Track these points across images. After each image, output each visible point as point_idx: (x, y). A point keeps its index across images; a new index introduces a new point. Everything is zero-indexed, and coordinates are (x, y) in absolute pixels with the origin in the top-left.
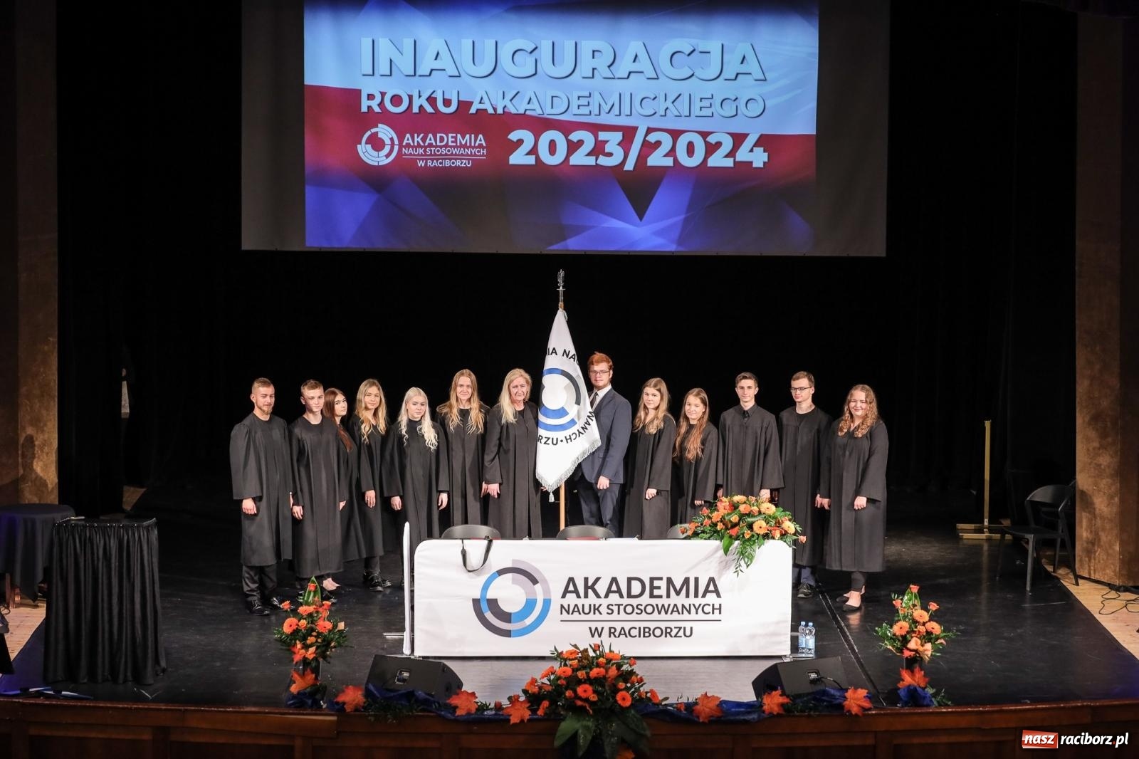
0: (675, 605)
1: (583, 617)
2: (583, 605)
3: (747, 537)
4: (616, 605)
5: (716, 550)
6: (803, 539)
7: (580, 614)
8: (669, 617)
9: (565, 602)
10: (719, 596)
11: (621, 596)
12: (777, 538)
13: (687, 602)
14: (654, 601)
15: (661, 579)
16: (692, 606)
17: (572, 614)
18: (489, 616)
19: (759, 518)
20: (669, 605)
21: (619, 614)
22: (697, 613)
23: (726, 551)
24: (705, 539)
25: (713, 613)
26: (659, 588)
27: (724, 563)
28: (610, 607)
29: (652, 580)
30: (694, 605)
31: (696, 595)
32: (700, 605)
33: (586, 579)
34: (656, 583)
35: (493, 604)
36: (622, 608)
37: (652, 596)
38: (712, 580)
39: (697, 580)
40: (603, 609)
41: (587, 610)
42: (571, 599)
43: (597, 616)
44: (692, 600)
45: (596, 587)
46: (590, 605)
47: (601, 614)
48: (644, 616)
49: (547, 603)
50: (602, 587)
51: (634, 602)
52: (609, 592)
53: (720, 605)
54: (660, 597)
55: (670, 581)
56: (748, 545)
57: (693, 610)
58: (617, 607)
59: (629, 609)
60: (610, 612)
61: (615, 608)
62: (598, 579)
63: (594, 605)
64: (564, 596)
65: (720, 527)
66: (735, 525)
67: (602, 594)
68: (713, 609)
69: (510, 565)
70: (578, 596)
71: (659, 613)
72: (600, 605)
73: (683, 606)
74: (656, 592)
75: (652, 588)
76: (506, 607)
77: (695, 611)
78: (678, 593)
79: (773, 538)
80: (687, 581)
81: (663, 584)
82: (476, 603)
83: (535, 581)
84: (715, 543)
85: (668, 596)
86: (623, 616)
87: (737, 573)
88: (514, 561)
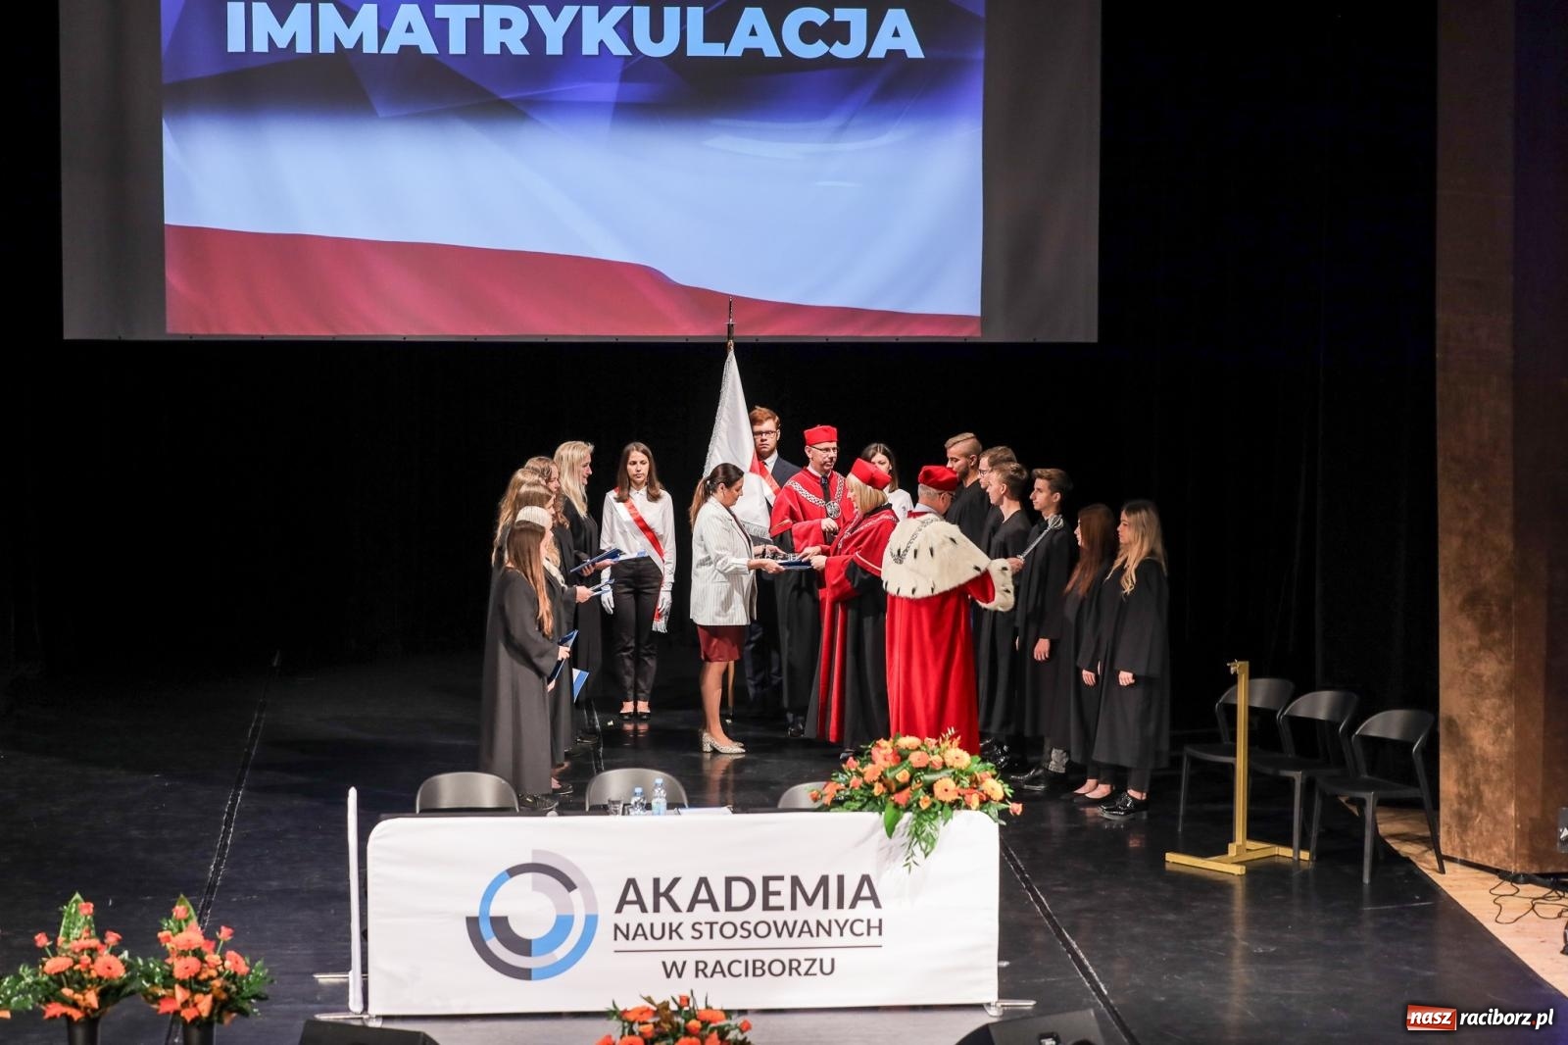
0: (806, 922)
1: (651, 944)
2: (652, 925)
3: (924, 806)
4: (706, 923)
5: (873, 831)
6: (1017, 808)
7: (646, 939)
8: (795, 941)
9: (622, 920)
10: (878, 905)
11: (716, 908)
12: (974, 808)
13: (825, 917)
14: (770, 916)
15: (781, 878)
16: (834, 924)
17: (634, 939)
18: (494, 945)
19: (943, 774)
20: (795, 922)
21: (711, 937)
22: (842, 935)
23: (890, 831)
24: (854, 811)
25: (869, 934)
26: (778, 893)
27: (887, 850)
28: (697, 927)
29: (766, 880)
30: (836, 921)
31: (840, 905)
32: (847, 921)
33: (656, 882)
34: (773, 886)
35: (500, 925)
36: (716, 928)
37: (766, 907)
38: (866, 879)
39: (841, 879)
40: (686, 931)
41: (658, 933)
42: (632, 915)
43: (676, 943)
44: (833, 913)
45: (672, 894)
46: (663, 925)
47: (681, 938)
48: (753, 941)
49: (591, 922)
50: (682, 894)
51: (737, 917)
52: (695, 901)
53: (880, 921)
54: (781, 908)
55: (796, 882)
56: (925, 821)
57: (835, 930)
58: (709, 926)
59: (729, 930)
60: (697, 934)
61: (706, 929)
62: (676, 881)
63: (671, 925)
64: (619, 910)
65: (878, 789)
66: (902, 787)
67: (684, 904)
68: (869, 927)
69: (528, 859)
70: (644, 910)
71: (779, 935)
72: (680, 924)
73: (819, 924)
74: (773, 901)
75: (767, 894)
76: (521, 930)
77: (838, 931)
78: (810, 902)
79: (968, 807)
80: (824, 881)
81: (785, 887)
82: (472, 923)
83: (570, 886)
84: (872, 819)
85: (794, 907)
86: (718, 939)
87: (907, 867)
88: (535, 852)
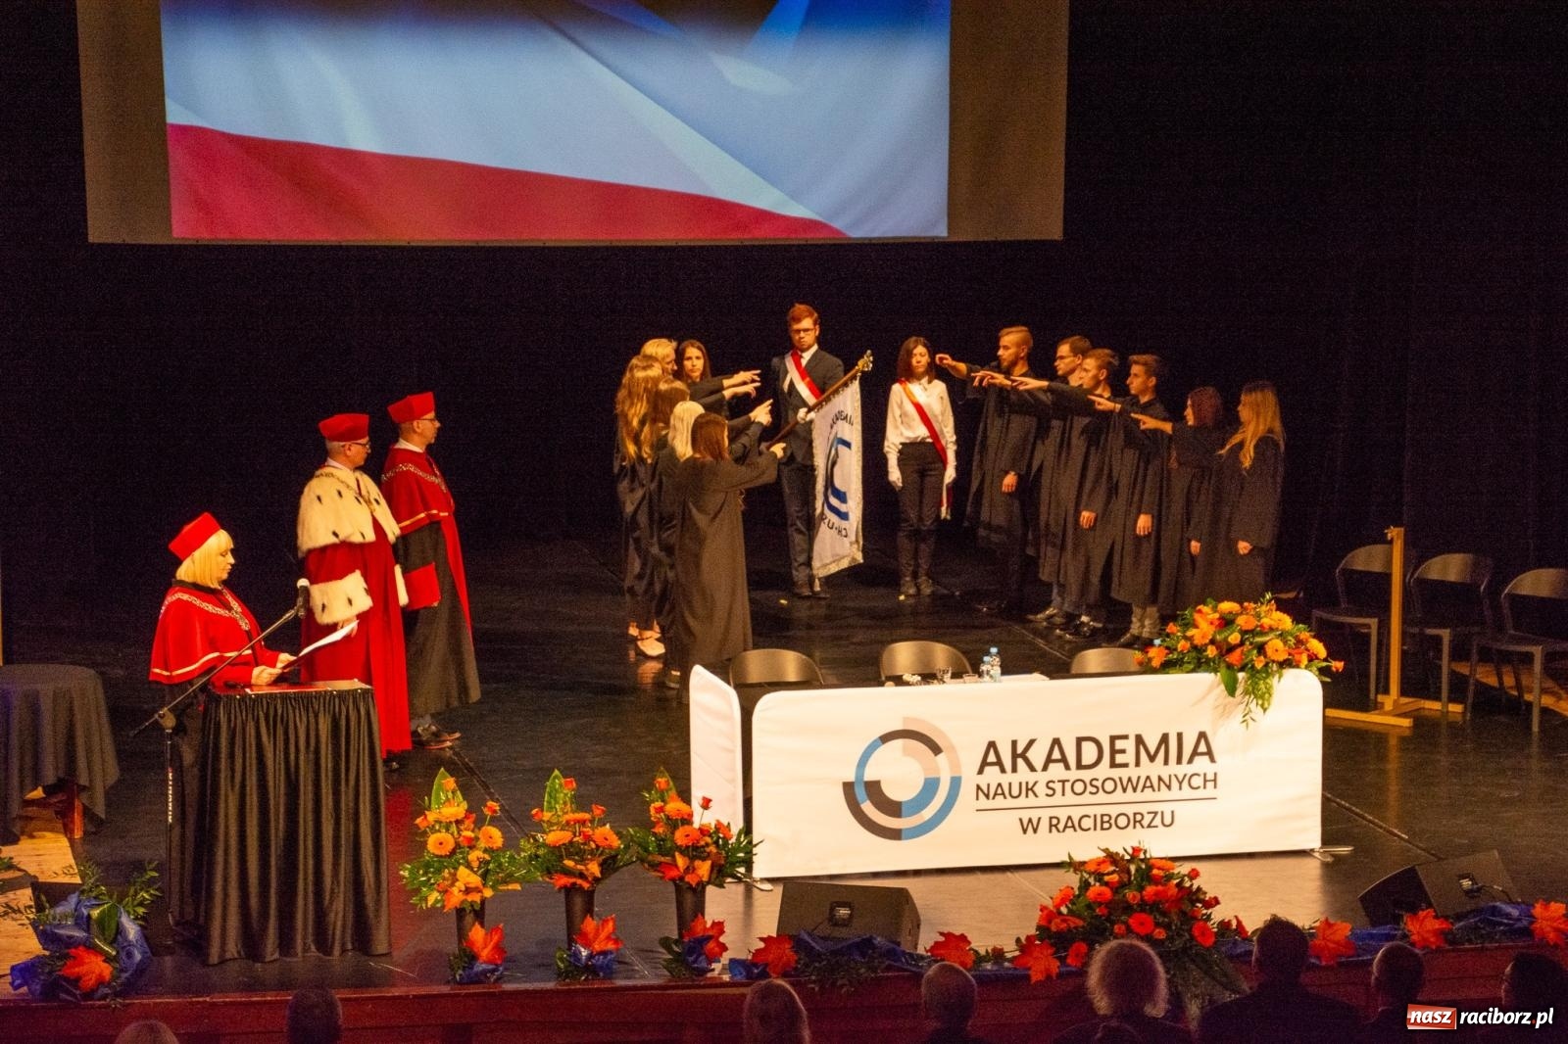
0: (1148, 778)
1: (1010, 802)
2: (1010, 784)
3: (1259, 666)
4: (1059, 781)
5: (1210, 689)
6: (1338, 665)
7: (1005, 798)
8: (1139, 796)
9: (983, 780)
10: (1213, 760)
11: (1067, 767)
12: (1303, 666)
13: (1165, 772)
14: (1116, 773)
15: (1125, 737)
16: (1173, 778)
17: (994, 798)
18: (868, 808)
19: (1271, 636)
20: (1139, 778)
21: (1063, 795)
22: (1180, 788)
23: (1231, 690)
24: (1188, 672)
25: (1205, 787)
26: (1123, 751)
27: (1221, 709)
28: (1051, 785)
29: (1113, 739)
30: (1176, 776)
31: (1179, 761)
32: (1185, 775)
33: (1014, 743)
34: (1119, 744)
35: (874, 789)
36: (1068, 785)
37: (1113, 765)
38: (1202, 735)
39: (1180, 736)
40: (1041, 789)
41: (1015, 792)
42: (992, 775)
43: (1032, 801)
44: (1173, 768)
45: (1029, 754)
46: (1020, 784)
47: (1036, 796)
48: (1101, 797)
49: (956, 783)
50: (1037, 756)
51: (1086, 775)
52: (1049, 760)
53: (1215, 774)
54: (1125, 765)
55: (1139, 740)
56: (1260, 679)
57: (1175, 784)
58: (1061, 784)
59: (1079, 787)
60: (1050, 792)
61: (1058, 787)
62: (1031, 742)
63: (1027, 783)
64: (981, 772)
65: (1211, 652)
66: (1231, 649)
67: (1038, 763)
68: (1205, 781)
69: (898, 726)
70: (1003, 771)
71: (1124, 790)
72: (1036, 783)
73: (1160, 779)
74: (1119, 759)
75: (1114, 752)
76: (893, 793)
77: (1178, 785)
78: (1152, 758)
79: (1297, 666)
80: (1165, 739)
81: (1129, 745)
82: (848, 788)
83: (936, 749)
84: (1206, 680)
85: (1138, 764)
86: (1070, 798)
87: (1245, 724)
88: (906, 719)
